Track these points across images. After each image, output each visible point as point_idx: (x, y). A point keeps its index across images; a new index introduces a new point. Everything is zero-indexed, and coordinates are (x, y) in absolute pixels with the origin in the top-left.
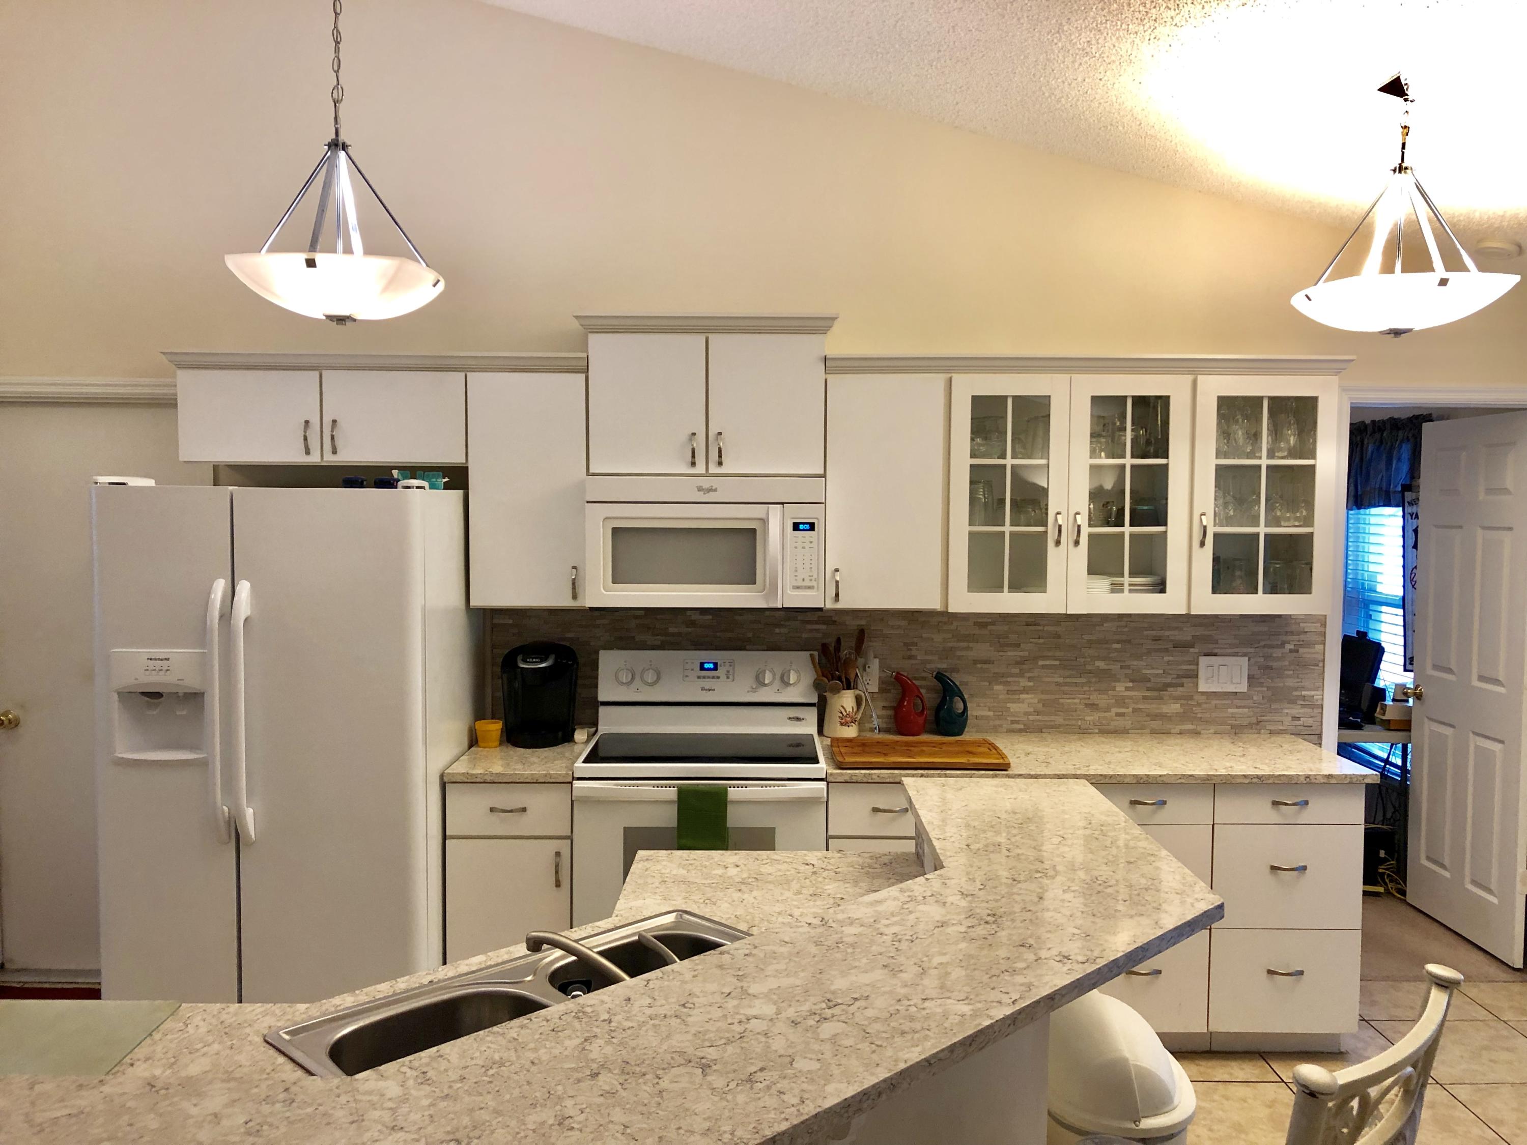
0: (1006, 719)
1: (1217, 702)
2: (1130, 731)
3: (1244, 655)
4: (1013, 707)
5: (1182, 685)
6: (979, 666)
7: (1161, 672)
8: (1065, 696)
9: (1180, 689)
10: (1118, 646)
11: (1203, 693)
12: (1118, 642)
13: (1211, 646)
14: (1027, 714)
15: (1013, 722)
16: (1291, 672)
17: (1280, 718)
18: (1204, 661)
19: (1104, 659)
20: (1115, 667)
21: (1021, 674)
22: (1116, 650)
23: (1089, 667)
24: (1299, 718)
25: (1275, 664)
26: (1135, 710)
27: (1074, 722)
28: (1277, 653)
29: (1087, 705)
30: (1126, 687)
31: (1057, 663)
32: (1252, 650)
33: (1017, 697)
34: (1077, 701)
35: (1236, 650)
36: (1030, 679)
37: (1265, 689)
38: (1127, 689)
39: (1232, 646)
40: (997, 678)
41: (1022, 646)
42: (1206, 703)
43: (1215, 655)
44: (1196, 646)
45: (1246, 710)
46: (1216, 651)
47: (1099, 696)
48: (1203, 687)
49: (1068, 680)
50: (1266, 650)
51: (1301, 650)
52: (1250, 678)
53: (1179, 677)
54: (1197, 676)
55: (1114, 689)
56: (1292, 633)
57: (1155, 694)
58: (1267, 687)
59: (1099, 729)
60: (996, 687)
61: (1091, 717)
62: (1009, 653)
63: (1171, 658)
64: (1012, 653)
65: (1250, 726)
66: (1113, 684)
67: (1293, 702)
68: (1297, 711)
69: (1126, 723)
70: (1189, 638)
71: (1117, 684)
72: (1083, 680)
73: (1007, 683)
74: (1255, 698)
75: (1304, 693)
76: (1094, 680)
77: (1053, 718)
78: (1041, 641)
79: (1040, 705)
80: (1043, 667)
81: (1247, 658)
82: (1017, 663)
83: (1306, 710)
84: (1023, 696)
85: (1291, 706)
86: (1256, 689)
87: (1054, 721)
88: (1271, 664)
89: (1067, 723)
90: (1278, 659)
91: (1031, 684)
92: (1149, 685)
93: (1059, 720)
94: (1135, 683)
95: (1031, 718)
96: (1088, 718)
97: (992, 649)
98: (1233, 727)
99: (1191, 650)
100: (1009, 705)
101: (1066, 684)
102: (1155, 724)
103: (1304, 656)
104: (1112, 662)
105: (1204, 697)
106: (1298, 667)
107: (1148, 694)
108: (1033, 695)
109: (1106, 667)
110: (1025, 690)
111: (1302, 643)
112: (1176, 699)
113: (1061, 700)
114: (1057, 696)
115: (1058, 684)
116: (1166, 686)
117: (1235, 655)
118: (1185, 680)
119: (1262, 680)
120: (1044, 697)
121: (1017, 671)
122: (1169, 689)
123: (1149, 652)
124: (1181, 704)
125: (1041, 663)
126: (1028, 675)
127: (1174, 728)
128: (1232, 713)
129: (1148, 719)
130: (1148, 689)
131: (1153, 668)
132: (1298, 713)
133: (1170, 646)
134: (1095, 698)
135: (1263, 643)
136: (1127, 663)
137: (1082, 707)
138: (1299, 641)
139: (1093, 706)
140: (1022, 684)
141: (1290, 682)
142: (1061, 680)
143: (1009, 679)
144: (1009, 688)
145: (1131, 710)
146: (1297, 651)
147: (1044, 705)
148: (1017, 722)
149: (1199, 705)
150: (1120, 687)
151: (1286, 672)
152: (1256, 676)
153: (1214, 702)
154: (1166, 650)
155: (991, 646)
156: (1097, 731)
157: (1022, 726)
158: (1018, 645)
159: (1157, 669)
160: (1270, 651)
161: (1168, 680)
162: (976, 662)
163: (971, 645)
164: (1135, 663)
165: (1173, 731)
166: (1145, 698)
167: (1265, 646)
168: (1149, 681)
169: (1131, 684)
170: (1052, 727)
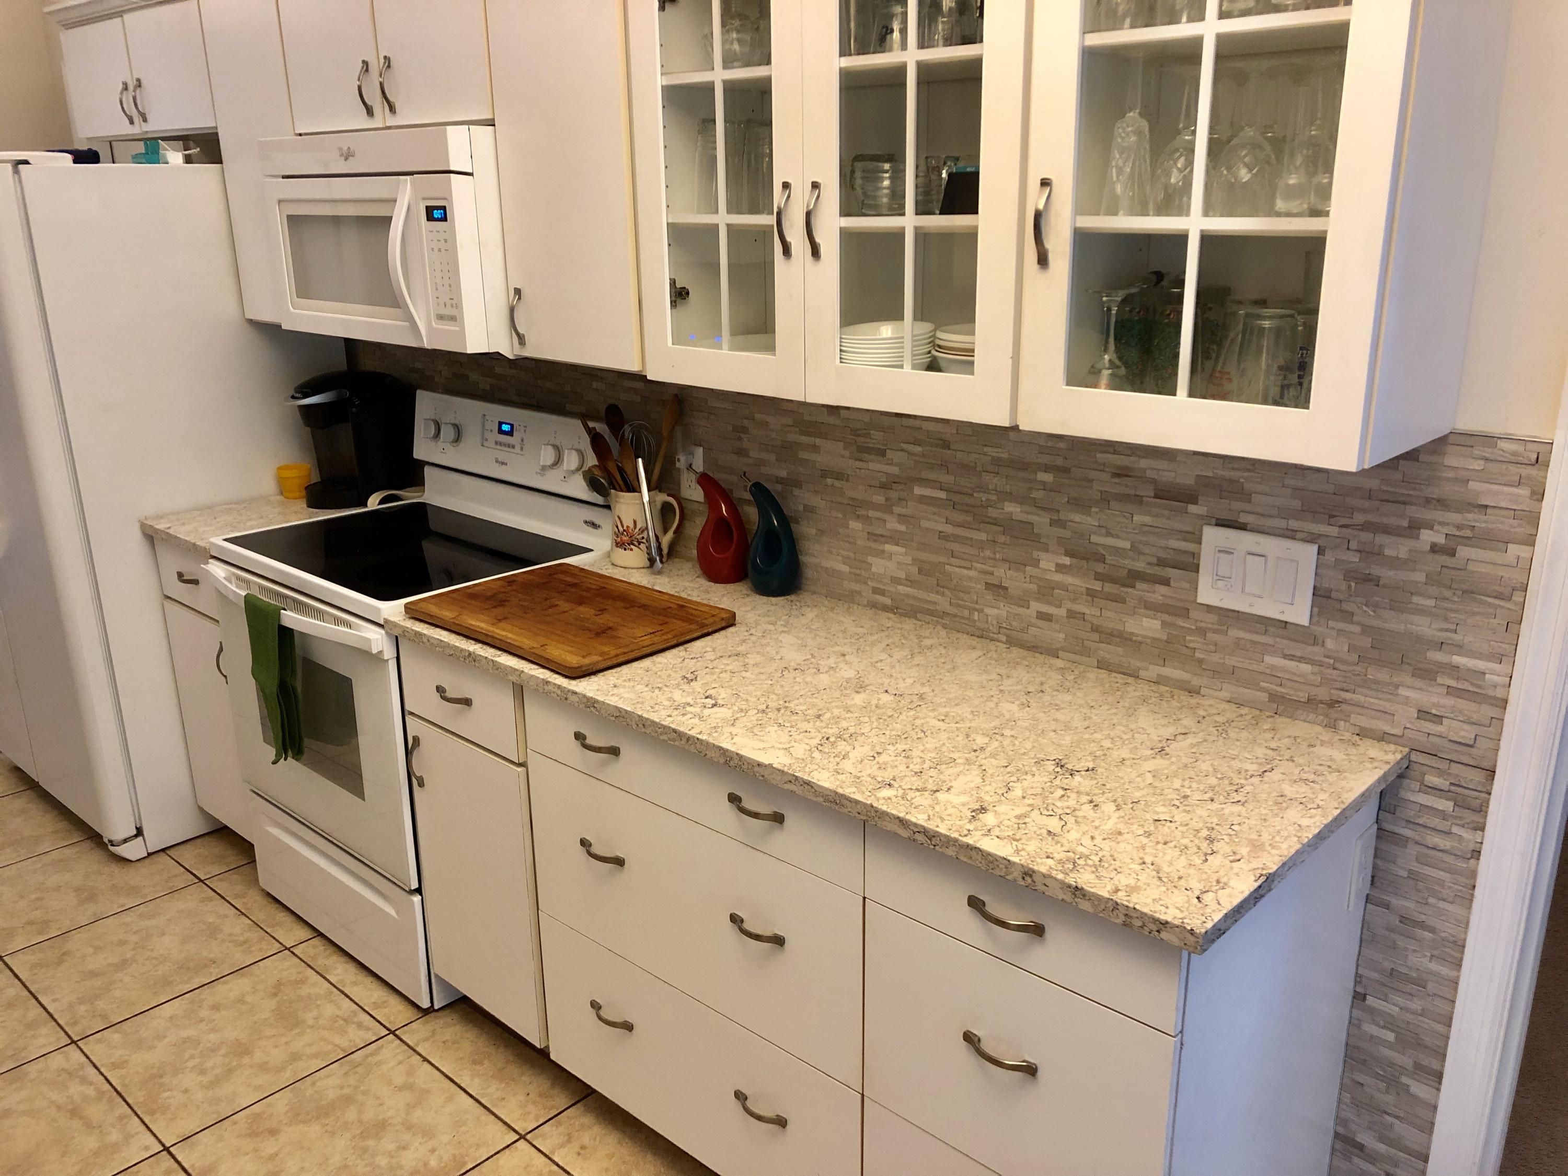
0: (866, 583)
1: (1241, 634)
2: (1061, 654)
3: (1310, 539)
4: (879, 565)
5: (1166, 582)
6: (829, 481)
7: (1127, 545)
8: (953, 560)
9: (1162, 589)
10: (1047, 477)
11: (1209, 608)
12: (1047, 469)
13: (1237, 505)
14: (895, 581)
15: (876, 591)
16: (1430, 603)
17: (1388, 706)
18: (1213, 536)
19: (1023, 500)
20: (1041, 520)
21: (887, 508)
22: (1044, 486)
23: (992, 512)
24: (1438, 719)
25: (1387, 574)
26: (1071, 614)
27: (966, 613)
28: (1398, 548)
29: (989, 586)
30: (1057, 565)
31: (942, 495)
32: (1333, 531)
33: (881, 547)
34: (972, 573)
35: (1294, 524)
36: (902, 518)
37: (1358, 629)
38: (1060, 568)
39: (1284, 513)
40: (855, 507)
41: (889, 454)
42: (1215, 631)
43: (1242, 527)
44: (1201, 500)
45: (1306, 668)
46: (1244, 518)
47: (1010, 573)
48: (1208, 593)
49: (960, 532)
50: (1366, 536)
51: (1464, 552)
52: (1320, 594)
53: (1162, 563)
54: (1196, 569)
55: (1036, 563)
56: (1442, 503)
57: (1110, 588)
58: (1363, 625)
59: (1007, 636)
60: (855, 525)
61: (996, 611)
62: (871, 466)
63: (1147, 519)
64: (876, 466)
65: (1311, 702)
66: (1036, 554)
67: (1427, 674)
68: (1434, 699)
69: (1055, 635)
70: (1190, 481)
71: (1043, 555)
72: (983, 536)
73: (867, 519)
74: (1330, 644)
75: (1457, 659)
76: (1002, 539)
77: (933, 597)
78: (918, 449)
79: (915, 570)
80: (923, 499)
81: (1315, 548)
82: (884, 486)
83: (1461, 704)
84: (888, 547)
85: (1418, 683)
86: (1331, 623)
87: (935, 603)
88: (1376, 571)
89: (954, 611)
90: (1396, 563)
91: (902, 528)
92: (1100, 568)
93: (942, 602)
94: (1074, 560)
95: (903, 589)
96: (988, 611)
97: (847, 453)
98: (1274, 697)
99: (1192, 508)
100: (870, 559)
101: (956, 538)
102: (1109, 652)
103: (1471, 567)
104: (1034, 510)
105: (1212, 618)
106: (1447, 593)
107: (1097, 586)
108: (904, 550)
109: (1023, 517)
110: (894, 538)
111: (1468, 533)
112: (1154, 608)
113: (947, 567)
114: (942, 559)
115: (943, 536)
116: (1134, 577)
117: (1290, 534)
118: (1171, 572)
119: (1348, 607)
120: (924, 556)
121: (879, 499)
122: (1139, 585)
123: (1105, 500)
124: (1163, 622)
125: (918, 491)
126: (897, 510)
127: (1147, 669)
128: (1273, 667)
129: (1096, 636)
130: (1099, 577)
131: (1109, 534)
132: (1438, 706)
133: (1147, 491)
134: (1002, 573)
135: (1359, 518)
136: (1062, 516)
137: (980, 587)
138: (1459, 527)
139: (998, 589)
140: (889, 526)
141: (1423, 626)
142: (949, 529)
143: (871, 513)
144: (871, 529)
145: (1062, 612)
146: (1452, 553)
147: (920, 571)
148: (882, 593)
149: (1203, 632)
150: (1048, 562)
151: (1415, 599)
152: (1333, 595)
153: (1234, 633)
154: (1137, 500)
155: (845, 448)
156: (1004, 639)
157: (888, 601)
158: (882, 453)
159: (1118, 537)
160: (1381, 539)
161: (1140, 565)
162: (825, 473)
163: (818, 441)
164: (1077, 517)
165: (1142, 673)
166: (1091, 593)
167: (1365, 527)
168: (1102, 559)
169: (1067, 561)
170: (932, 613)
